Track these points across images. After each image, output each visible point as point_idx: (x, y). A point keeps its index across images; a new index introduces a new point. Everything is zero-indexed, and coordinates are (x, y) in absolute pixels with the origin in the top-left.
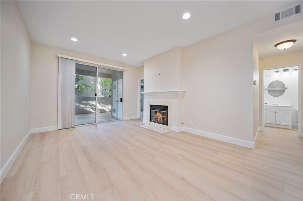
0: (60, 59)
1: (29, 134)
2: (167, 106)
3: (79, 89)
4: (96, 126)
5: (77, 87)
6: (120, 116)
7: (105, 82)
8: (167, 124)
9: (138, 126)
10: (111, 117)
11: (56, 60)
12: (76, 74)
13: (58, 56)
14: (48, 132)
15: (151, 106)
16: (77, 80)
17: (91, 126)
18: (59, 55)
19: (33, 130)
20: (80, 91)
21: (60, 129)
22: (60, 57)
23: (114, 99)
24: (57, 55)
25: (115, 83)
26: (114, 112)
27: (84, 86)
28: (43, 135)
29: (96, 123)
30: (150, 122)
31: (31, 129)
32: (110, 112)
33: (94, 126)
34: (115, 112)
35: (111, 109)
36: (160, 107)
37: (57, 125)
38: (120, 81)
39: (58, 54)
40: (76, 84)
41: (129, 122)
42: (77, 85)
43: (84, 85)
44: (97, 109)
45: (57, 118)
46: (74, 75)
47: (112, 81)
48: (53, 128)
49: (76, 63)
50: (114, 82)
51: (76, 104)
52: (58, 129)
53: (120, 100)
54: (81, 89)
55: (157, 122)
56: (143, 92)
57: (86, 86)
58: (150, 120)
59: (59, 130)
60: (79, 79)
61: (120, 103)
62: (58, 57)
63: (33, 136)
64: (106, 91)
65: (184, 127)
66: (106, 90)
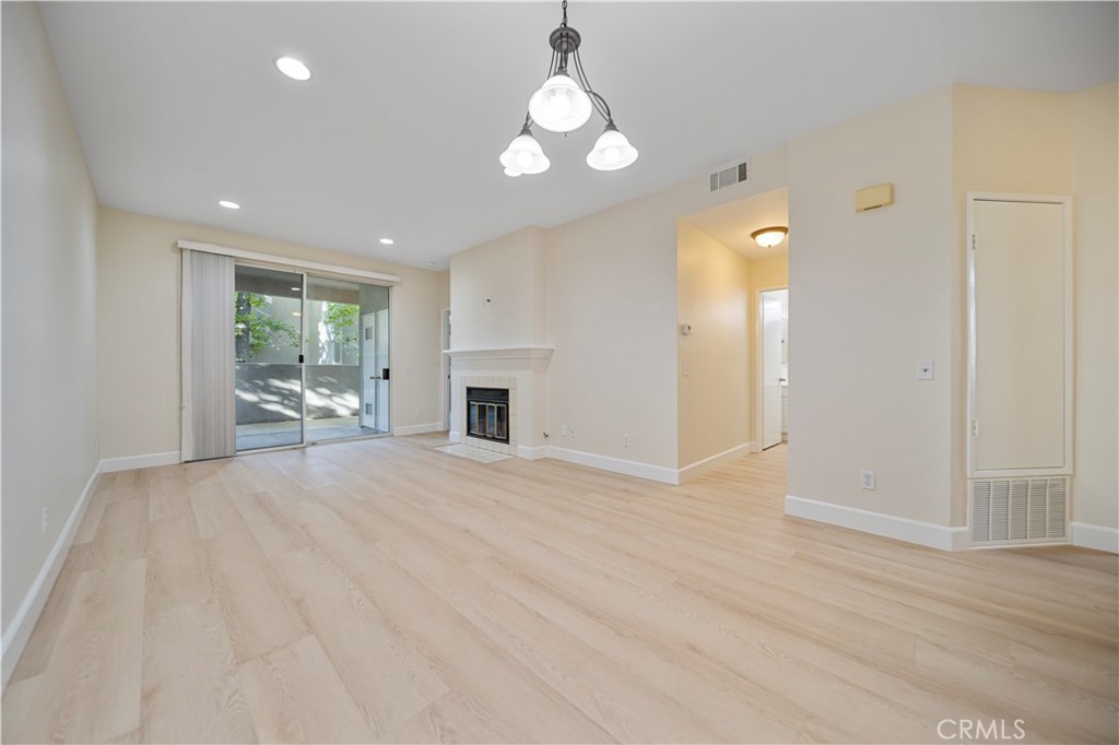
0: (186, 255)
1: (98, 475)
2: (507, 390)
3: (251, 340)
4: (304, 453)
5: (243, 330)
6: (383, 426)
7: (343, 313)
8: (507, 441)
9: (431, 450)
10: (360, 429)
11: (175, 256)
12: (236, 289)
13: (179, 246)
14: (152, 468)
15: (469, 390)
16: (242, 307)
17: (287, 452)
18: (181, 244)
19: (108, 464)
20: (252, 346)
21: (190, 459)
22: (187, 250)
23: (369, 371)
24: (176, 244)
25: (369, 320)
26: (367, 413)
27: (268, 329)
28: (139, 476)
29: (302, 443)
30: (469, 438)
31: (102, 461)
32: (354, 415)
33: (297, 452)
34: (371, 413)
35: (357, 406)
36: (489, 393)
37: (181, 449)
38: (383, 314)
39: (179, 242)
40: (237, 322)
41: (410, 439)
42: (241, 326)
43: (269, 324)
44: (307, 405)
45: (178, 428)
46: (229, 293)
47: (361, 314)
48: (168, 457)
49: (236, 266)
50: (365, 317)
51: (238, 392)
52: (184, 460)
53: (381, 375)
54: (258, 338)
55: (485, 437)
56: (449, 348)
57: (277, 328)
58: (469, 433)
59: (186, 462)
60: (249, 305)
61: (383, 383)
62: (181, 250)
63: (108, 480)
64: (350, 343)
65: (550, 447)
66: (348, 340)
